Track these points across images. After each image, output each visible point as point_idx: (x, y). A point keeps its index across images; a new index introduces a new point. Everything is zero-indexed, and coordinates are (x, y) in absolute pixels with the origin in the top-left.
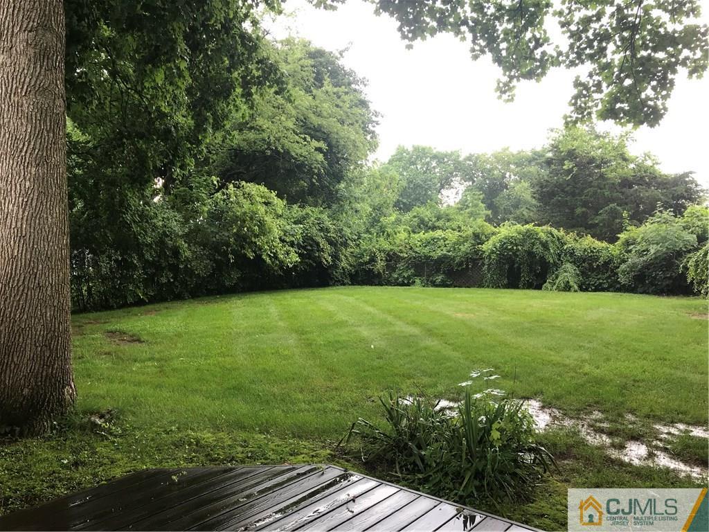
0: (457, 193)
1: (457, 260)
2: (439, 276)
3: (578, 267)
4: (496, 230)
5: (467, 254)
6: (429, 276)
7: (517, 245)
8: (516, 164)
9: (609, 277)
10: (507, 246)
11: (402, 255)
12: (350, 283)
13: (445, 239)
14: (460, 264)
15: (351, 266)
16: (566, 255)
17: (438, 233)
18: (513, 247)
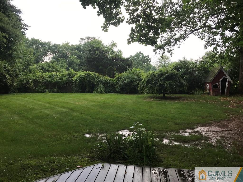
0: (49, 58)
1: (63, 83)
2: (55, 89)
3: (104, 86)
4: (76, 73)
5: (66, 81)
6: (51, 89)
7: (84, 78)
8: (71, 49)
9: (113, 89)
10: (81, 79)
11: (40, 81)
12: (18, 92)
13: (57, 75)
14: (64, 84)
15: (18, 85)
16: (100, 82)
17: (54, 73)
18: (83, 79)
